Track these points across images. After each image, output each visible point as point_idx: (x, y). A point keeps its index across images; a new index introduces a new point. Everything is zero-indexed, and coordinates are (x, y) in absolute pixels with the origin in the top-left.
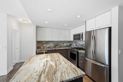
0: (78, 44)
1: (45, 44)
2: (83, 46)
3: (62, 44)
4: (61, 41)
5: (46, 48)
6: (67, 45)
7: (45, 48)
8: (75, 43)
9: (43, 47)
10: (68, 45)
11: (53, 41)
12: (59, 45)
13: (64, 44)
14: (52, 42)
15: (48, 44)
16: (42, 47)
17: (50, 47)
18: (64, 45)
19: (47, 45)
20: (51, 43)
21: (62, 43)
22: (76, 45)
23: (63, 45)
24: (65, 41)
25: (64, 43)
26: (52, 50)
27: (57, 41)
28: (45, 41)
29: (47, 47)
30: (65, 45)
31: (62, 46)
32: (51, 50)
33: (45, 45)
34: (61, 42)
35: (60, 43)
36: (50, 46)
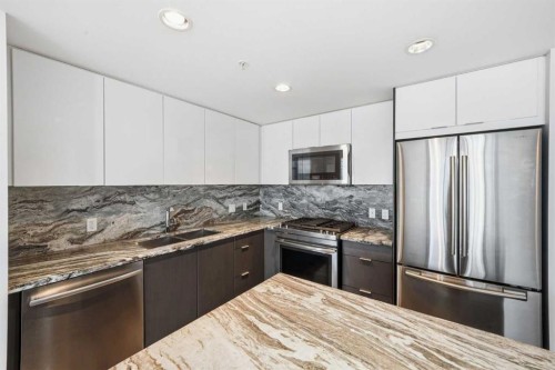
0: (304, 201)
1: (92, 214)
2: (335, 210)
3: (214, 205)
4: (211, 187)
5: (106, 245)
6: (239, 209)
7: (91, 242)
8: (286, 196)
9: (72, 241)
10: (245, 209)
11: (158, 189)
12: (201, 210)
13: (227, 202)
14: (151, 196)
15: (118, 213)
16: (61, 244)
17: (136, 234)
18: (227, 208)
19: (112, 218)
20: (143, 204)
21: (217, 200)
22: (293, 206)
23: (221, 210)
24: (229, 186)
25: (224, 198)
26: (179, 253)
27: (185, 187)
28: (92, 190)
29: (113, 232)
30: (232, 209)
31: (215, 216)
32: (168, 255)
33: (92, 223)
34: (213, 192)
35: (207, 196)
36: (135, 226)
